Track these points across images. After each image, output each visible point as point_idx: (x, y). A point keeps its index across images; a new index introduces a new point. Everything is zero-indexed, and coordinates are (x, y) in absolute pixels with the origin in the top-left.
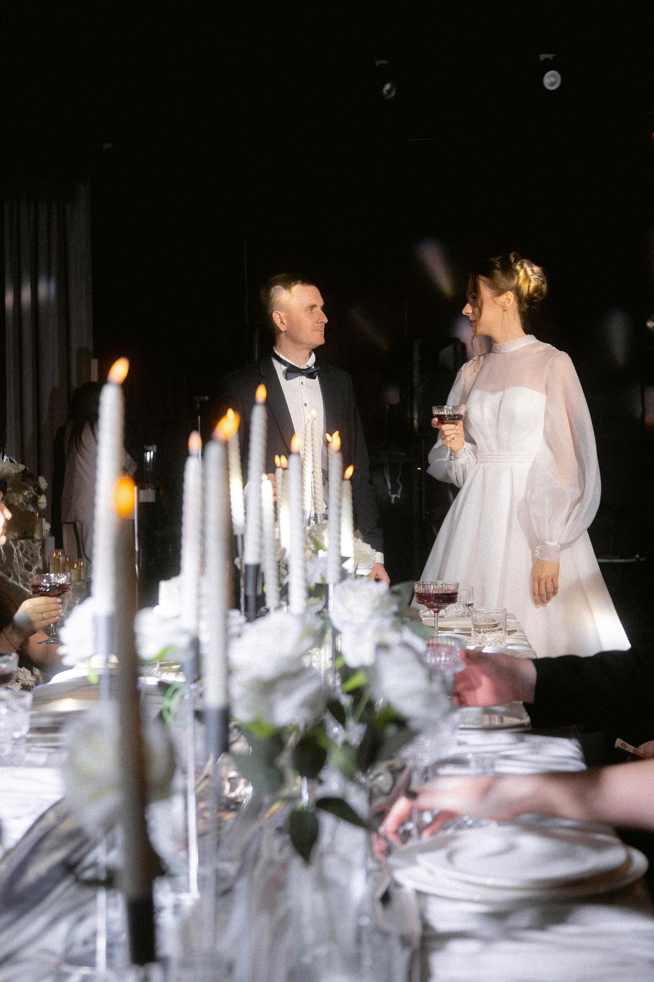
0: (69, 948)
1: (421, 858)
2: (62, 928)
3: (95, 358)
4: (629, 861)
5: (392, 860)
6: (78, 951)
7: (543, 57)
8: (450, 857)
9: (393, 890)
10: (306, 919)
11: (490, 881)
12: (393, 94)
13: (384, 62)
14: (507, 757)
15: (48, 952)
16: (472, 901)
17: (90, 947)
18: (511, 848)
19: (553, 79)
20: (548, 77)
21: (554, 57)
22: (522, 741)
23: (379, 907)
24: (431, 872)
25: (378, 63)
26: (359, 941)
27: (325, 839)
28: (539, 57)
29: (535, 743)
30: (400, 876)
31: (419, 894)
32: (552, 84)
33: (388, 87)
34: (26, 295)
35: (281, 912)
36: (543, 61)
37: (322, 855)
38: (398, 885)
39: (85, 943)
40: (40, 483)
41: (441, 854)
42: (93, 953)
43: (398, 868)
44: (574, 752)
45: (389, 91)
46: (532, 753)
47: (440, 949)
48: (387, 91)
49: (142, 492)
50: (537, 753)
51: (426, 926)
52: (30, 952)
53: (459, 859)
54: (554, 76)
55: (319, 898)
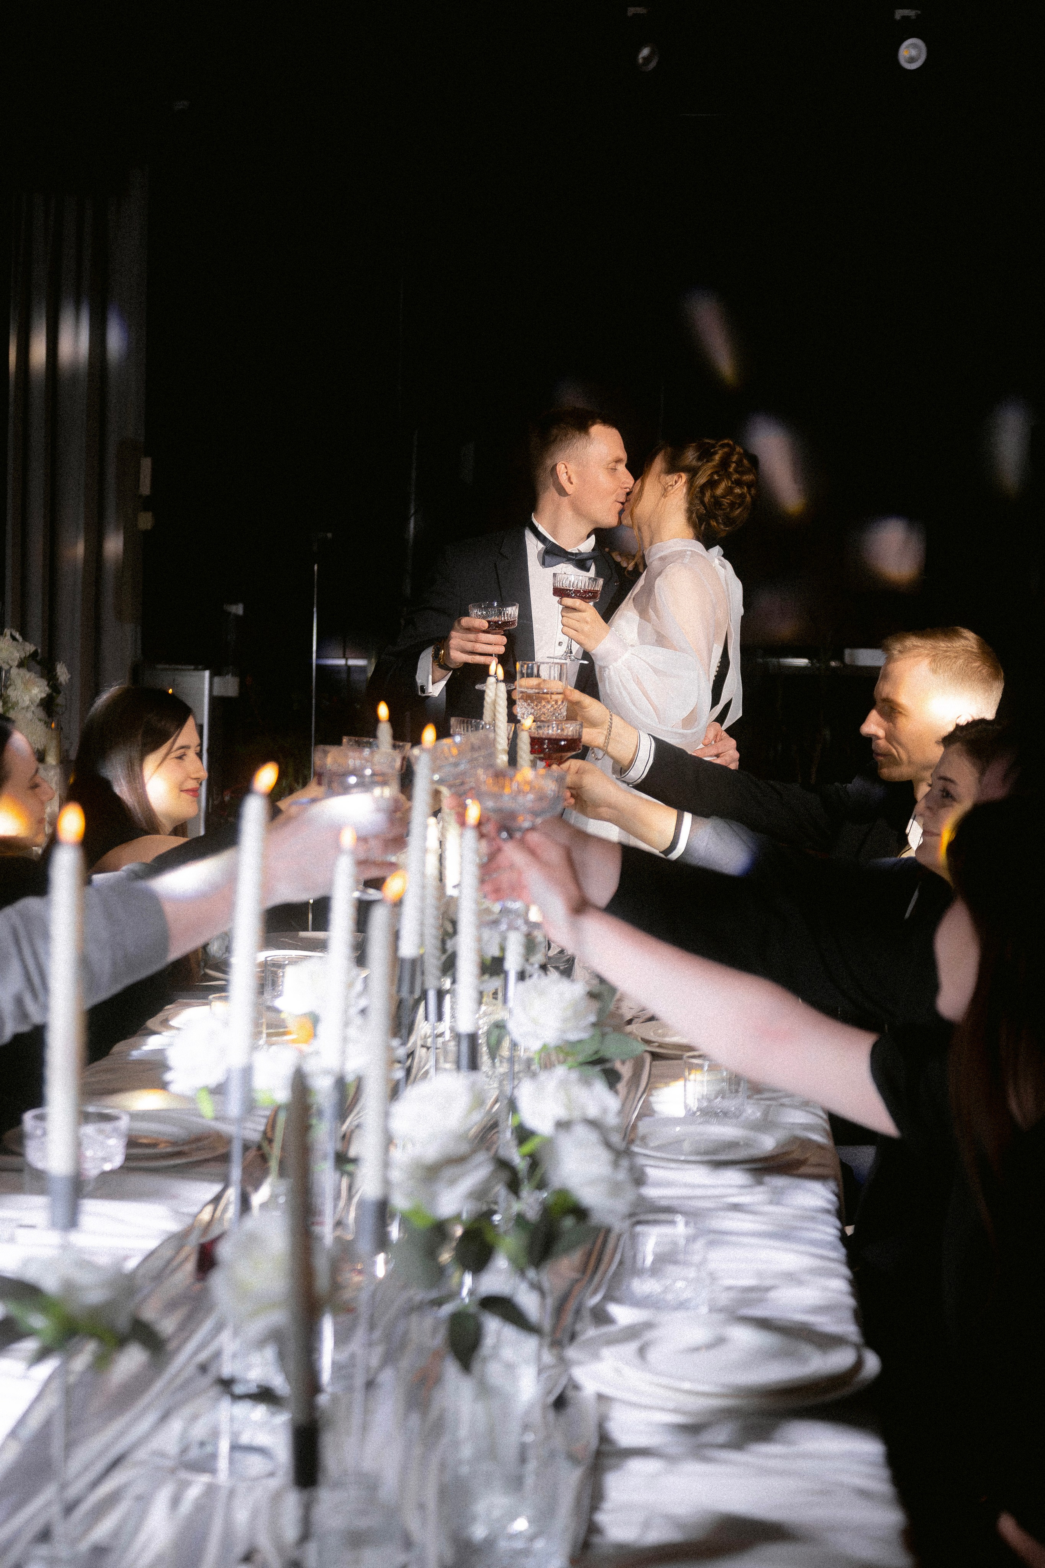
0: (184, 1450)
1: (607, 1352)
2: (176, 1426)
3: (146, 455)
4: (859, 1364)
5: (571, 1353)
6: (194, 1453)
7: (899, 14)
8: (642, 1352)
9: (570, 1393)
10: (463, 1432)
11: (687, 1386)
12: (652, 65)
13: (640, 10)
14: (736, 1208)
15: (162, 1454)
16: (662, 1409)
17: (209, 1449)
18: (719, 1341)
19: (914, 53)
20: (907, 47)
21: (917, 16)
22: (760, 1183)
23: (551, 1415)
24: (618, 1371)
25: (631, 11)
26: (523, 1459)
27: (489, 1341)
28: (893, 13)
29: (776, 1188)
30: (580, 1374)
31: (601, 1398)
32: (912, 60)
33: (645, 52)
34: (39, 352)
35: (434, 1413)
36: (899, 20)
37: (485, 1360)
38: (576, 1387)
39: (202, 1444)
40: (59, 674)
41: (631, 1347)
42: (214, 1456)
43: (580, 1363)
44: (829, 1201)
45: (647, 60)
46: (771, 1203)
47: (616, 1467)
48: (644, 58)
49: (216, 679)
50: (778, 1203)
51: (604, 1438)
52: (141, 1454)
53: (653, 1355)
54: (914, 46)
55: (479, 1408)
